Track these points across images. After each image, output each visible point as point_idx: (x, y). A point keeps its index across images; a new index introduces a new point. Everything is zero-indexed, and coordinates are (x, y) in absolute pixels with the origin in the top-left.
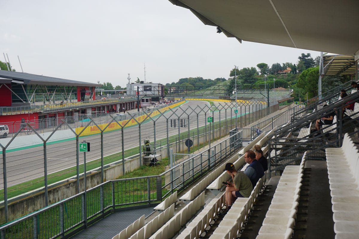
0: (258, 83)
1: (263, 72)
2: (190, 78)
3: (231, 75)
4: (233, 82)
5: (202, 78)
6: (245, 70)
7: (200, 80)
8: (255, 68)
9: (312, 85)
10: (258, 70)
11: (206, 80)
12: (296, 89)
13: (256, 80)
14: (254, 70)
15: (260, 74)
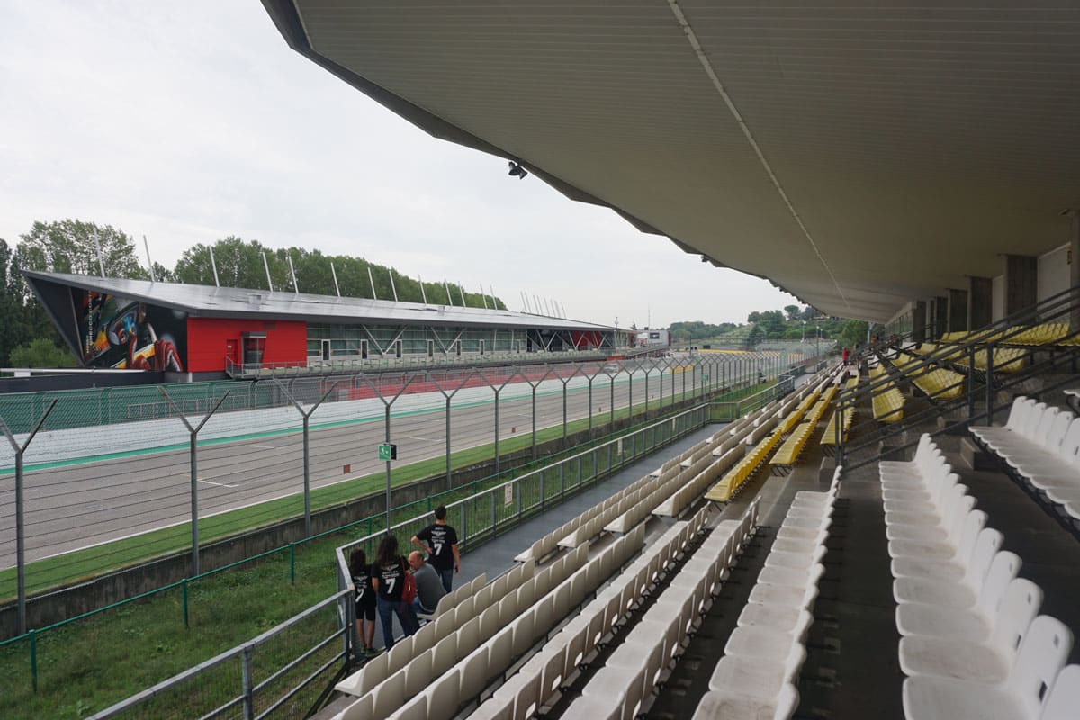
0: (788, 332)
1: (793, 318)
2: (687, 323)
3: (749, 320)
4: (756, 330)
5: (702, 323)
6: (767, 313)
7: (700, 325)
8: (780, 312)
9: (861, 335)
10: (785, 313)
11: (708, 325)
12: (840, 340)
13: (785, 327)
14: (779, 314)
15: (787, 319)
